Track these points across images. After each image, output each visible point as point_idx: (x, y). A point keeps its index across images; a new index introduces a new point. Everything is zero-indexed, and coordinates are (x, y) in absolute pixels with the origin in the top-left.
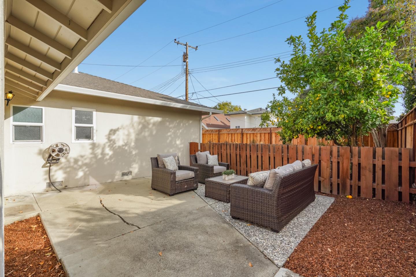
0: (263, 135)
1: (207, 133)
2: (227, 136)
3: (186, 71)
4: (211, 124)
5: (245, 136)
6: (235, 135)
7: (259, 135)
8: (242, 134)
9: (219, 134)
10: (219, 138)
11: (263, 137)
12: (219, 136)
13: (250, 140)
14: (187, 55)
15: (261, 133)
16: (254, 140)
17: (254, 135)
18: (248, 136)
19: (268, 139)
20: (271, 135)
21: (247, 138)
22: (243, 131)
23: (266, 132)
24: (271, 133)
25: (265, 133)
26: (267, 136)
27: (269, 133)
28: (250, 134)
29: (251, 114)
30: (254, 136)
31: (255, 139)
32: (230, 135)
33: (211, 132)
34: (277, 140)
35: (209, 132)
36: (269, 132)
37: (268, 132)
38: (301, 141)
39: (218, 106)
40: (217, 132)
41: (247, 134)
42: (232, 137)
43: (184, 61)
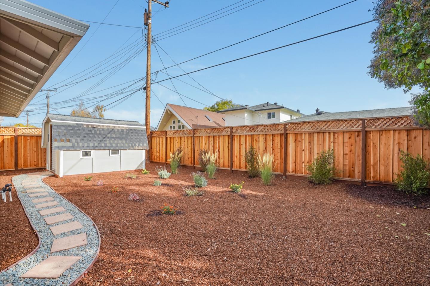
0: (269, 138)
1: (177, 135)
2: (206, 140)
3: (148, 37)
4: (200, 125)
5: (236, 140)
6: (219, 139)
7: (262, 139)
8: (232, 137)
9: (194, 137)
10: (194, 145)
11: (270, 143)
12: (194, 141)
13: (246, 149)
14: (150, 12)
15: (266, 135)
16: (252, 148)
17: (252, 138)
18: (243, 139)
19: (281, 146)
20: (286, 139)
21: (240, 145)
22: (234, 131)
23: (276, 132)
24: (287, 134)
25: (273, 135)
26: (278, 139)
27: (281, 135)
28: (246, 135)
29: (254, 110)
30: (252, 141)
31: (255, 147)
32: (211, 139)
33: (183, 134)
34: (299, 149)
35: (179, 134)
36: (282, 132)
37: (279, 132)
38: (353, 151)
39: (216, 105)
40: (190, 133)
41: (240, 136)
42: (214, 143)
43: (146, 24)
